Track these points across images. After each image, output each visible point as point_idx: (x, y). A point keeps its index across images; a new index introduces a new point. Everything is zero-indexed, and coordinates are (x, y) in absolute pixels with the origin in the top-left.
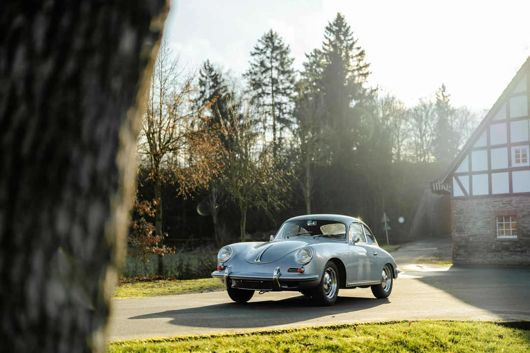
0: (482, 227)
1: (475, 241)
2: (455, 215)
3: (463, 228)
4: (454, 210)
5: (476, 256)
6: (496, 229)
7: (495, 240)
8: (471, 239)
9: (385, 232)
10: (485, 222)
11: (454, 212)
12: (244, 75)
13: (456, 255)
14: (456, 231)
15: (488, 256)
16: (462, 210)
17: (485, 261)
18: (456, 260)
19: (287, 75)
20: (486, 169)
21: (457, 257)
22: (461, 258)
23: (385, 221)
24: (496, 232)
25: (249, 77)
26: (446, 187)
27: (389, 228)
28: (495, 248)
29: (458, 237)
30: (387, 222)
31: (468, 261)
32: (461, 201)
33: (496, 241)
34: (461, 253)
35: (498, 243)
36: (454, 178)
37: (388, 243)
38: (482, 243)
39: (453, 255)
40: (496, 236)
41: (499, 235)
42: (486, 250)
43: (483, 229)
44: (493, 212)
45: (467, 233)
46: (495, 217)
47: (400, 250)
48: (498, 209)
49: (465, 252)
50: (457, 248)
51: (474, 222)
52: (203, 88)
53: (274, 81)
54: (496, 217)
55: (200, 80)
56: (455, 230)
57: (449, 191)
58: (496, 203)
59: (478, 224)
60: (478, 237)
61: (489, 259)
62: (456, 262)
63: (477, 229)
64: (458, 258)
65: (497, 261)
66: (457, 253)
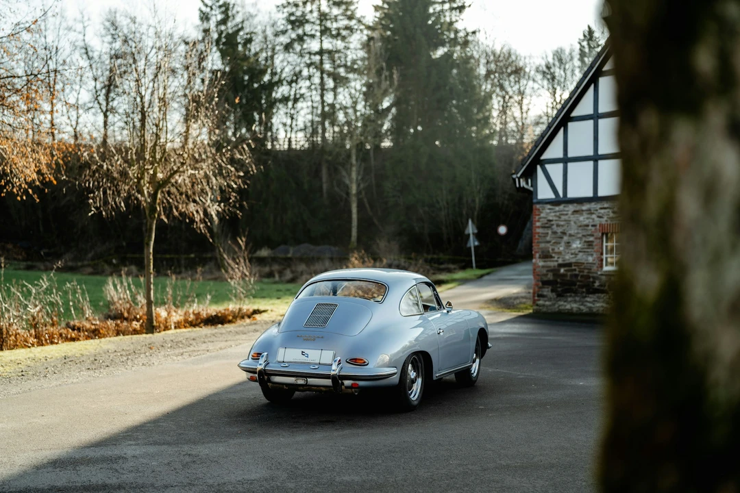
0: (580, 252)
1: (569, 273)
2: (538, 230)
3: (551, 251)
4: (538, 221)
5: (569, 299)
6: (602, 254)
7: (599, 273)
8: (562, 270)
9: (470, 248)
10: (585, 242)
11: (538, 224)
12: (278, 7)
13: (539, 296)
14: (540, 258)
15: (588, 299)
16: (550, 221)
17: (582, 307)
18: (537, 305)
19: (344, 7)
20: (591, 153)
21: (539, 300)
22: (545, 301)
23: (471, 232)
24: (602, 260)
25: (286, 10)
26: (527, 183)
27: (476, 243)
28: (598, 286)
29: (543, 267)
30: (473, 234)
31: (557, 306)
32: (549, 206)
33: (602, 275)
34: (545, 293)
35: (603, 278)
36: (539, 167)
37: (474, 265)
38: (579, 278)
39: (534, 296)
40: (601, 266)
41: (606, 265)
42: (584, 290)
43: (581, 254)
44: (598, 227)
45: (557, 261)
46: (600, 234)
47: (486, 278)
48: (606, 221)
49: (552, 291)
50: (540, 284)
51: (568, 243)
52: (206, 25)
53: (323, 17)
54: (603, 234)
55: (201, 11)
56: (537, 255)
57: (531, 189)
58: (602, 211)
59: (574, 246)
60: (573, 268)
61: (589, 305)
62: (538, 307)
63: (572, 254)
64: (541, 302)
65: (601, 309)
66: (540, 293)
